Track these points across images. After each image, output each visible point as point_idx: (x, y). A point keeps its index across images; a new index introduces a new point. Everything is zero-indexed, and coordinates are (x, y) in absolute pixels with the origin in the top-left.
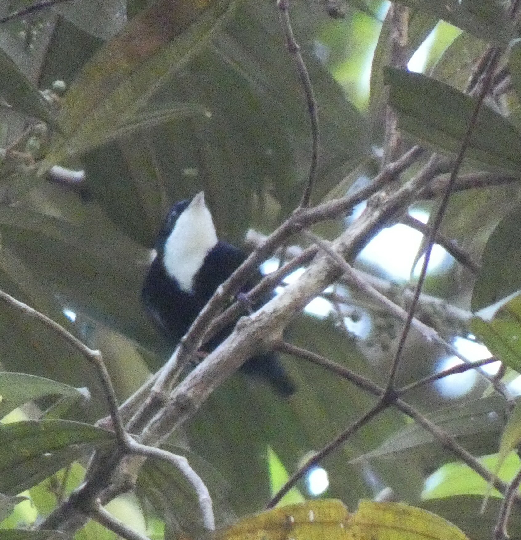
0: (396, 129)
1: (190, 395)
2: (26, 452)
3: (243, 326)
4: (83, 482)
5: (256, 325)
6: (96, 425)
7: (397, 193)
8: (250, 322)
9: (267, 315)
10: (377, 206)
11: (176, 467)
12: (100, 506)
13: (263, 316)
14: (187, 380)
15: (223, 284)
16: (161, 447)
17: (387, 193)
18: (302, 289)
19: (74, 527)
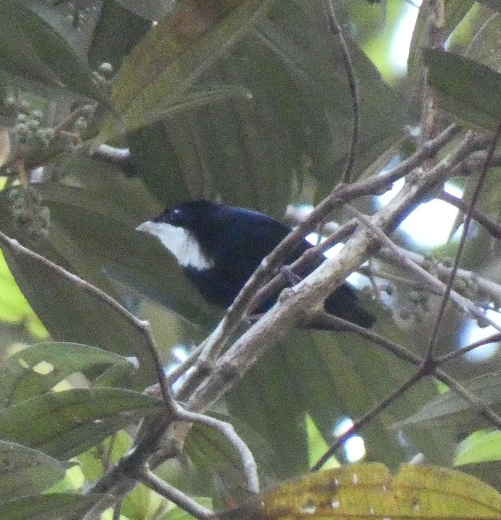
0: (433, 108)
1: (235, 363)
2: (77, 419)
3: (287, 297)
4: (132, 448)
5: (299, 296)
6: (144, 393)
7: (434, 170)
8: (292, 293)
9: (309, 287)
10: (414, 183)
11: (221, 433)
12: (149, 470)
13: (305, 288)
14: (233, 350)
15: (268, 257)
16: (208, 413)
17: (424, 169)
18: (342, 262)
19: (123, 491)
